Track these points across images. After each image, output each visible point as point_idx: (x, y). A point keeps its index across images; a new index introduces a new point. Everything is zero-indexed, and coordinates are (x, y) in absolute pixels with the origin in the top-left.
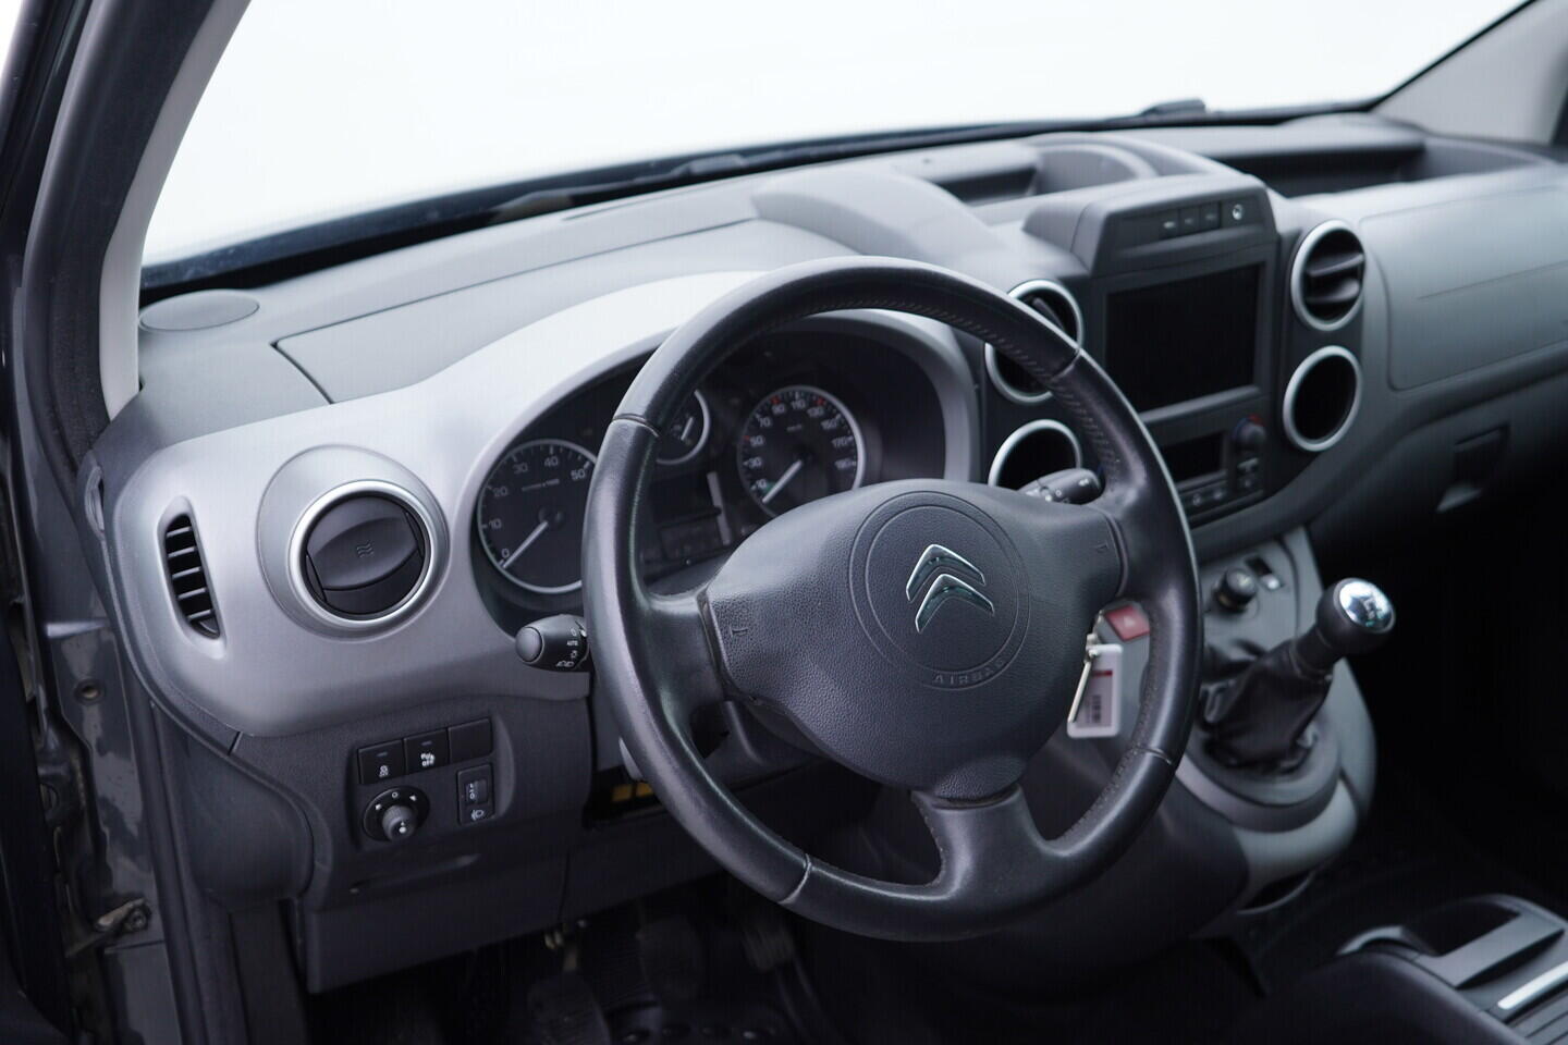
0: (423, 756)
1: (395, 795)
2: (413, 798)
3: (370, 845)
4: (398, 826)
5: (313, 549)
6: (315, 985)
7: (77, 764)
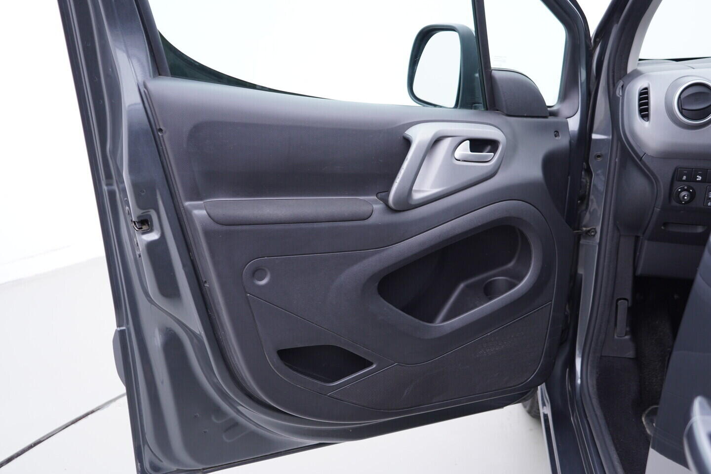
0: (698, 176)
1: (686, 188)
2: (691, 190)
3: (674, 203)
4: (684, 196)
5: (682, 97)
6: (639, 272)
7: (588, 181)
